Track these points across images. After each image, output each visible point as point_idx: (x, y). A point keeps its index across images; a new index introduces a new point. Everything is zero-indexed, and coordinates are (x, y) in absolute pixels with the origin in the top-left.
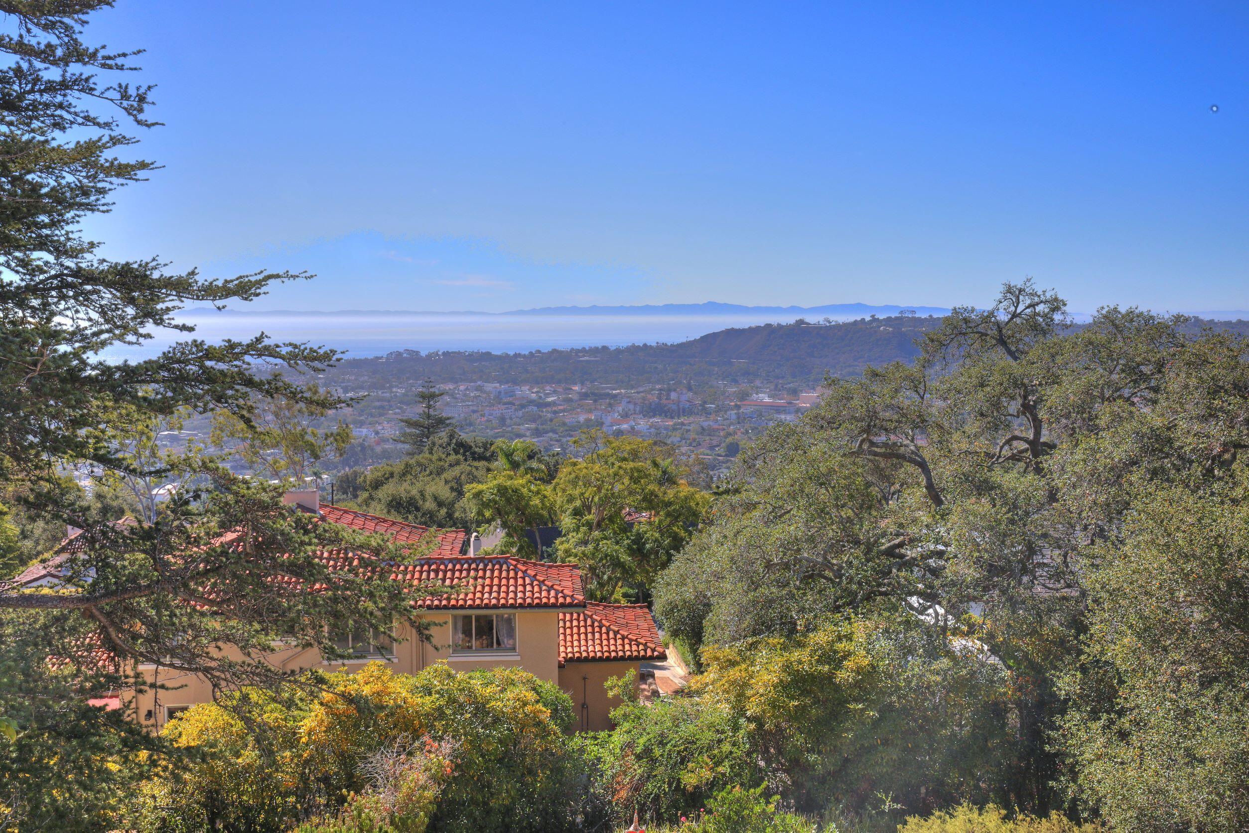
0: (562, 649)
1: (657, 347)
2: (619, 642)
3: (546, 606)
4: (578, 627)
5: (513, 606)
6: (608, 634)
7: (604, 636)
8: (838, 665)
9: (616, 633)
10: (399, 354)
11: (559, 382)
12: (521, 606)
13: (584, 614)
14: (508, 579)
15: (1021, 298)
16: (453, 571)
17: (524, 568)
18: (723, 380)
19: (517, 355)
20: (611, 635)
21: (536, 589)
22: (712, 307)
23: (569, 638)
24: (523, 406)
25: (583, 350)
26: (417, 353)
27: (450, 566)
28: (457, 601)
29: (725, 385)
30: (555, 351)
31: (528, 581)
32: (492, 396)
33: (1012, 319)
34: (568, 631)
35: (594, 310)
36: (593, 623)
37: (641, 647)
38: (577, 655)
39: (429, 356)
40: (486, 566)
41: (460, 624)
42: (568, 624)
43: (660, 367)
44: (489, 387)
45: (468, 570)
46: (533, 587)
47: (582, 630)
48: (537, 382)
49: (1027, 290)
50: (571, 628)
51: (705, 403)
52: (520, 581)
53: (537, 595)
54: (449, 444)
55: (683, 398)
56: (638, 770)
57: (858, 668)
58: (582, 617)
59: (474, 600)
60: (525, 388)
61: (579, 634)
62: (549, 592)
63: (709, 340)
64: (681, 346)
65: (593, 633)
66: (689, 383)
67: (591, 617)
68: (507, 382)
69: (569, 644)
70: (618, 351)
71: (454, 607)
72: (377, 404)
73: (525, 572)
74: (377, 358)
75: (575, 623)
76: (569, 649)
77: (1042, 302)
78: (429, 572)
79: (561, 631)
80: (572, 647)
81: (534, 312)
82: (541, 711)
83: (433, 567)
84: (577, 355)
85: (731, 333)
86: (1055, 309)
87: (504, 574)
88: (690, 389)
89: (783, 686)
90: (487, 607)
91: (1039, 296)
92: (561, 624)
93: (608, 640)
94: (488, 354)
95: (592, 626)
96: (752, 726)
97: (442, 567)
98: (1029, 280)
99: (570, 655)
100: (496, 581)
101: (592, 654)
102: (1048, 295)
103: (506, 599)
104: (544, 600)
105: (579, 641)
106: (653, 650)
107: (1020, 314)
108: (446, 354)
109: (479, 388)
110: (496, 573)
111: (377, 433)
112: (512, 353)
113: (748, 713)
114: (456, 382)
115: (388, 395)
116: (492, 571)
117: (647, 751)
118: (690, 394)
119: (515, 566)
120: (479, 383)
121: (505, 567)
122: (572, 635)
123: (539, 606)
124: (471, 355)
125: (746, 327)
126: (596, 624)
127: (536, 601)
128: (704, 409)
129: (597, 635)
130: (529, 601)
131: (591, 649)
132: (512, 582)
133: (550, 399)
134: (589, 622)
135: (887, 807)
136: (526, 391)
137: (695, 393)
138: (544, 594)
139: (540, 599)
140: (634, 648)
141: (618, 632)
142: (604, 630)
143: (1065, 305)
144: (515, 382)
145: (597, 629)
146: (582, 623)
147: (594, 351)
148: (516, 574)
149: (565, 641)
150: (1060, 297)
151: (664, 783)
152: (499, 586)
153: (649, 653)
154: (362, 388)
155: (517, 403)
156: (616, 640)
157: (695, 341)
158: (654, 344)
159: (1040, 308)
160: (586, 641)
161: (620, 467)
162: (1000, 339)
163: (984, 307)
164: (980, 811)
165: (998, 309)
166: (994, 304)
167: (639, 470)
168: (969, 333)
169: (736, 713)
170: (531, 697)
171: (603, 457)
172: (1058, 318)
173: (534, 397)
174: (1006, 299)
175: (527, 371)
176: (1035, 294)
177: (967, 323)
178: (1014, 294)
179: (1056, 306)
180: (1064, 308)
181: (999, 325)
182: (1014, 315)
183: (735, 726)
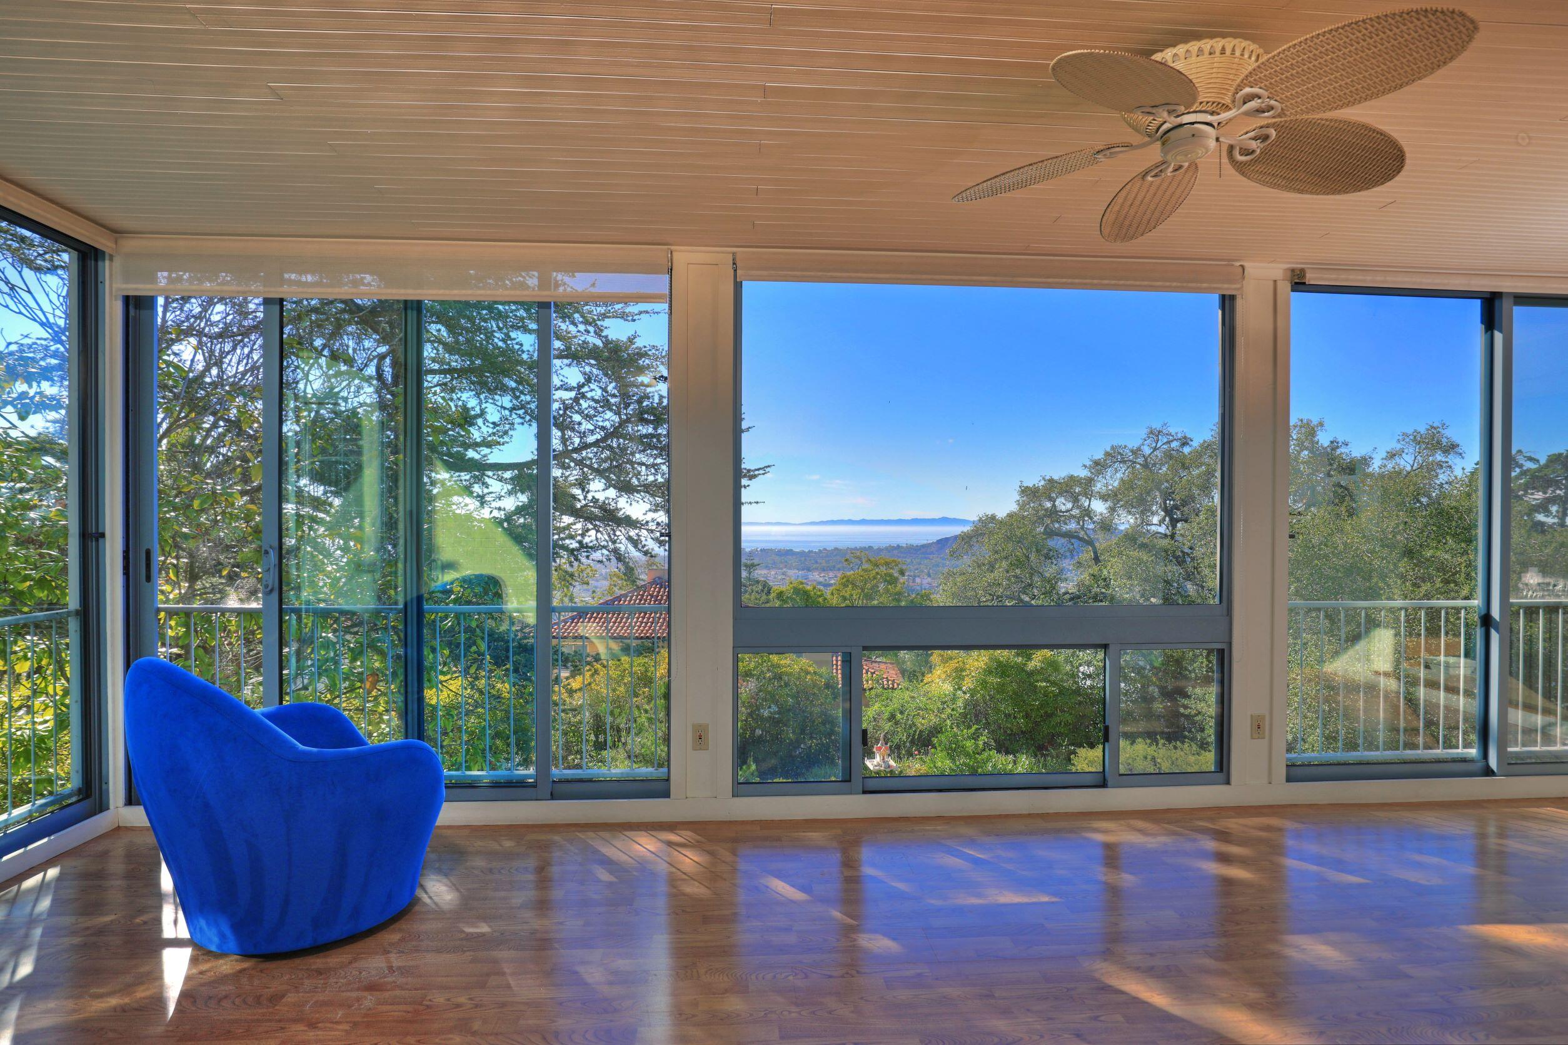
9: (873, 674)
15: (1160, 437)
19: (810, 552)
22: (945, 521)
30: (836, 549)
33: (1154, 451)
35: (863, 522)
44: (791, 572)
48: (823, 569)
49: (1164, 432)
54: (762, 591)
55: (925, 582)
60: (816, 574)
63: (943, 542)
64: (923, 546)
66: (929, 572)
68: (803, 570)
77: (1175, 439)
86: (1184, 444)
88: (929, 575)
89: (989, 671)
91: (1173, 436)
94: (791, 550)
96: (967, 697)
98: (1165, 425)
102: (1179, 436)
106: (898, 685)
107: (1160, 447)
109: (784, 573)
113: (964, 688)
114: (769, 569)
118: (929, 580)
120: (784, 569)
124: (779, 551)
133: (832, 582)
144: (809, 570)
150: (1188, 435)
151: (904, 734)
153: (895, 686)
157: (933, 543)
158: (905, 545)
159: (1175, 444)
161: (877, 573)
162: (1145, 466)
163: (1133, 444)
164: (1132, 744)
165: (1143, 445)
166: (1141, 442)
167: (891, 575)
168: (1123, 462)
169: (955, 690)
170: (811, 669)
171: (865, 570)
172: (1186, 450)
173: (821, 579)
174: (1149, 437)
175: (817, 562)
176: (1171, 435)
177: (1122, 455)
178: (1155, 434)
179: (1185, 442)
180: (1191, 443)
181: (1144, 456)
182: (1155, 449)
183: (954, 699)
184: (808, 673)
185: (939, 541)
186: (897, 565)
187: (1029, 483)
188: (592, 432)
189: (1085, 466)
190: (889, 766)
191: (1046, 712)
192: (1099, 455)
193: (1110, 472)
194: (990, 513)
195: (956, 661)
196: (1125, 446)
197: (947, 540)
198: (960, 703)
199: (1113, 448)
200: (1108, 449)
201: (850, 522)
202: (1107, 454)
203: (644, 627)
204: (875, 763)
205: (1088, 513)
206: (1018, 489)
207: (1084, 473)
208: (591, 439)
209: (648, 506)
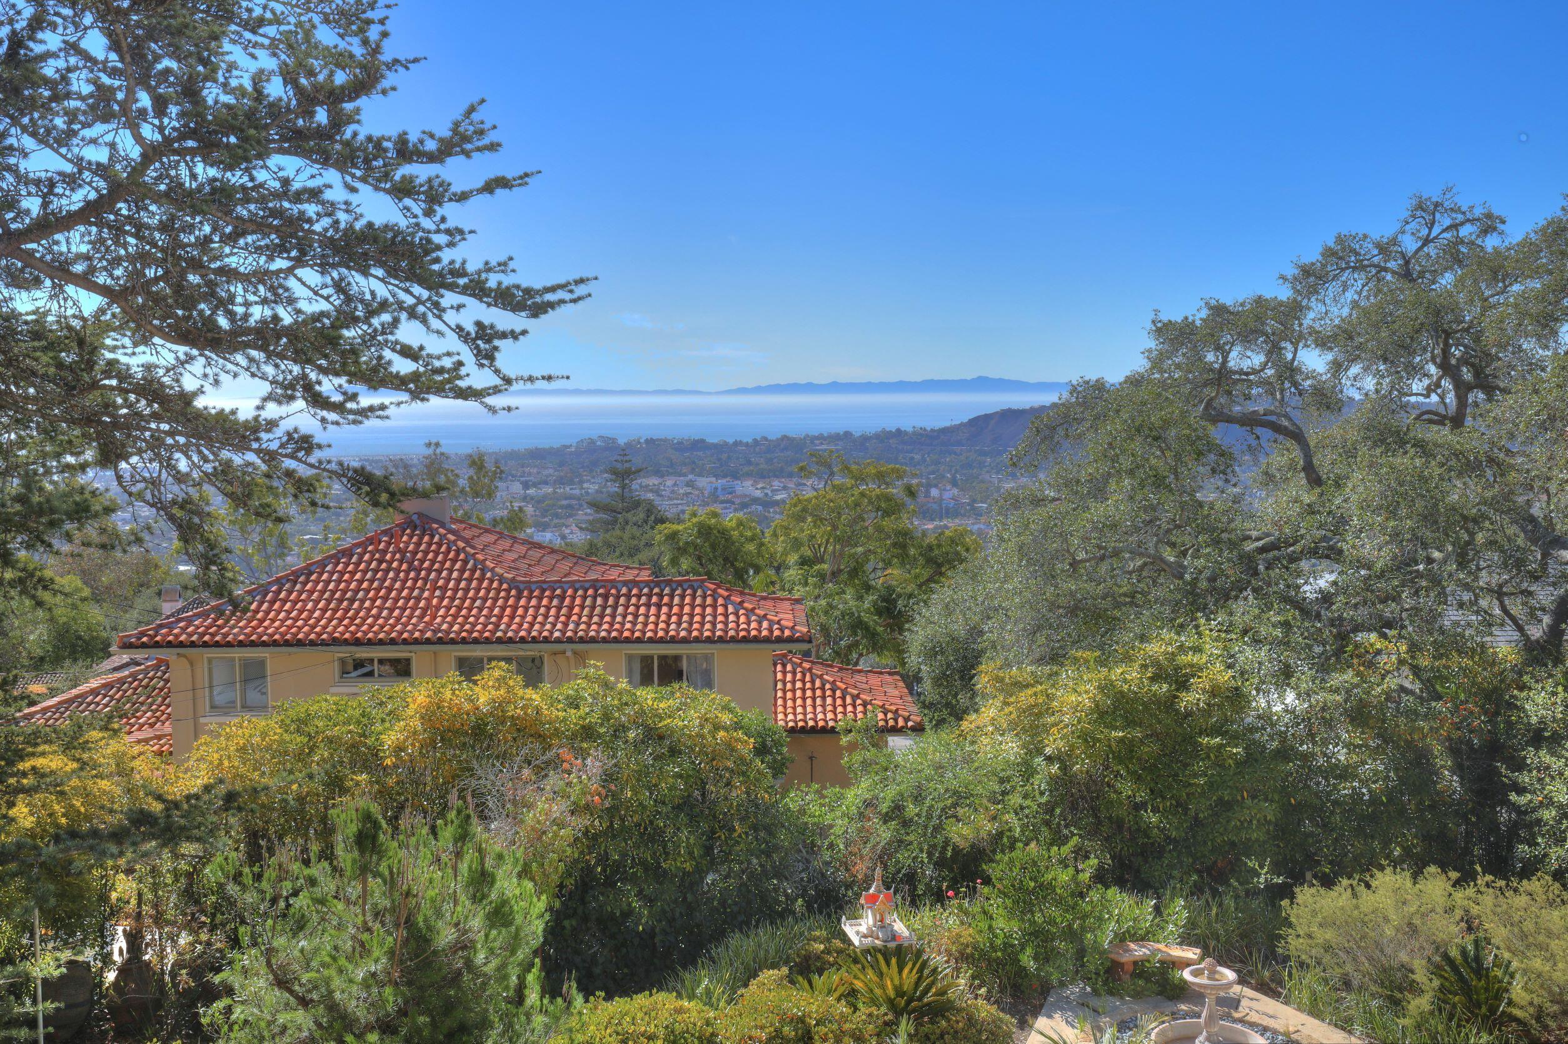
0: (780, 716)
1: (914, 433)
2: (860, 708)
3: (756, 640)
4: (804, 690)
5: (709, 640)
6: (843, 698)
7: (839, 702)
8: (1183, 684)
9: (855, 698)
10: (592, 442)
11: (790, 475)
12: (721, 640)
13: (812, 674)
14: (704, 607)
15: (1438, 215)
16: (628, 596)
17: (726, 594)
18: (998, 473)
19: (737, 444)
20: (849, 700)
21: (742, 619)
22: (983, 383)
23: (790, 703)
24: (744, 506)
25: (821, 438)
26: (614, 440)
27: (624, 590)
28: (633, 632)
29: (1000, 480)
30: (785, 438)
31: (731, 609)
32: (706, 493)
33: (1424, 245)
34: (789, 695)
35: (835, 387)
36: (823, 685)
37: (890, 715)
38: (800, 724)
39: (629, 445)
40: (673, 591)
41: (637, 666)
42: (789, 686)
43: (917, 457)
44: (703, 481)
45: (649, 596)
46: (738, 618)
47: (809, 693)
48: (762, 475)
49: (1446, 204)
50: (794, 691)
51: (974, 501)
52: (720, 610)
53: (743, 626)
54: (646, 522)
55: (947, 495)
56: (885, 834)
57: (1213, 687)
58: (808, 678)
59: (656, 632)
60: (748, 483)
61: (804, 699)
62: (760, 623)
63: (980, 424)
64: (944, 431)
65: (824, 698)
66: (954, 477)
67: (821, 677)
68: (725, 476)
69: (789, 710)
70: (865, 439)
71: (627, 640)
72: (564, 502)
73: (727, 598)
74: (566, 447)
75: (799, 685)
76: (790, 717)
77: (1468, 220)
78: (595, 598)
79: (780, 694)
80: (795, 714)
81: (759, 390)
82: (738, 740)
83: (601, 591)
84: (812, 442)
85: (1009, 415)
86: (1486, 230)
87: (698, 601)
88: (954, 483)
89: (1102, 715)
90: (673, 640)
91: (1464, 213)
92: (780, 685)
93: (844, 706)
94: (702, 441)
95: (823, 688)
96: (1055, 769)
97: (613, 591)
98: (1449, 189)
99: (791, 724)
100: (687, 609)
101: (821, 724)
102: (1478, 212)
103: (700, 631)
104: (753, 633)
105: (804, 707)
106: (907, 720)
107: (1436, 238)
108: (650, 442)
109: (690, 484)
110: (687, 600)
111: (563, 537)
112: (731, 441)
113: (1048, 751)
114: (662, 476)
115: (577, 492)
116: (683, 597)
117: (897, 808)
118: (955, 491)
119: (714, 591)
120: (691, 477)
121: (699, 592)
122: (794, 700)
123: (745, 640)
124: (680, 443)
125: (1028, 407)
126: (828, 686)
127: (742, 634)
128: (973, 509)
129: (829, 701)
130: (732, 633)
131: (820, 716)
132: (709, 610)
133: (778, 497)
134: (818, 683)
135: (1262, 880)
136: (748, 488)
137: (962, 490)
138: (753, 625)
139: (748, 631)
140: (881, 716)
141: (858, 696)
142: (838, 693)
143: (1503, 222)
144: (735, 476)
145: (828, 693)
146: (808, 685)
147: (835, 438)
148: (715, 601)
149: (785, 707)
150: (1496, 212)
151: (922, 851)
152: (692, 616)
153: (901, 723)
154: (546, 483)
155: (737, 501)
156: (854, 706)
157: (962, 424)
158: (910, 430)
159: (1466, 231)
160: (814, 707)
161: (863, 495)
162: (1406, 274)
163: (1381, 230)
164: (1415, 877)
165: (1403, 232)
166: (1397, 227)
167: (888, 498)
168: (1360, 267)
169: (1029, 752)
170: (726, 718)
171: (839, 489)
172: (1491, 242)
173: (758, 494)
174: (1414, 217)
175: (749, 463)
176: (1458, 210)
177: (1357, 254)
178: (1426, 210)
179: (1490, 224)
180: (1501, 227)
181: (1403, 255)
182: (1427, 241)
183: (1028, 772)
184: (717, 727)
185: (974, 422)
186: (900, 477)
187: (1175, 315)
188: (72, 182)
189: (1283, 278)
190: (894, 936)
191: (1221, 799)
192: (1312, 255)
193: (1333, 288)
194: (1092, 376)
195: (1030, 691)
196: (1365, 236)
197: (987, 418)
198: (1039, 781)
199: (1340, 239)
200: (1331, 243)
201: (810, 388)
202: (1329, 253)
203: (387, 619)
204: (863, 929)
205: (1290, 372)
206: (1149, 326)
207: (1284, 293)
208: (75, 200)
209: (265, 388)
